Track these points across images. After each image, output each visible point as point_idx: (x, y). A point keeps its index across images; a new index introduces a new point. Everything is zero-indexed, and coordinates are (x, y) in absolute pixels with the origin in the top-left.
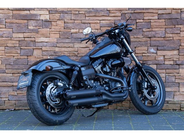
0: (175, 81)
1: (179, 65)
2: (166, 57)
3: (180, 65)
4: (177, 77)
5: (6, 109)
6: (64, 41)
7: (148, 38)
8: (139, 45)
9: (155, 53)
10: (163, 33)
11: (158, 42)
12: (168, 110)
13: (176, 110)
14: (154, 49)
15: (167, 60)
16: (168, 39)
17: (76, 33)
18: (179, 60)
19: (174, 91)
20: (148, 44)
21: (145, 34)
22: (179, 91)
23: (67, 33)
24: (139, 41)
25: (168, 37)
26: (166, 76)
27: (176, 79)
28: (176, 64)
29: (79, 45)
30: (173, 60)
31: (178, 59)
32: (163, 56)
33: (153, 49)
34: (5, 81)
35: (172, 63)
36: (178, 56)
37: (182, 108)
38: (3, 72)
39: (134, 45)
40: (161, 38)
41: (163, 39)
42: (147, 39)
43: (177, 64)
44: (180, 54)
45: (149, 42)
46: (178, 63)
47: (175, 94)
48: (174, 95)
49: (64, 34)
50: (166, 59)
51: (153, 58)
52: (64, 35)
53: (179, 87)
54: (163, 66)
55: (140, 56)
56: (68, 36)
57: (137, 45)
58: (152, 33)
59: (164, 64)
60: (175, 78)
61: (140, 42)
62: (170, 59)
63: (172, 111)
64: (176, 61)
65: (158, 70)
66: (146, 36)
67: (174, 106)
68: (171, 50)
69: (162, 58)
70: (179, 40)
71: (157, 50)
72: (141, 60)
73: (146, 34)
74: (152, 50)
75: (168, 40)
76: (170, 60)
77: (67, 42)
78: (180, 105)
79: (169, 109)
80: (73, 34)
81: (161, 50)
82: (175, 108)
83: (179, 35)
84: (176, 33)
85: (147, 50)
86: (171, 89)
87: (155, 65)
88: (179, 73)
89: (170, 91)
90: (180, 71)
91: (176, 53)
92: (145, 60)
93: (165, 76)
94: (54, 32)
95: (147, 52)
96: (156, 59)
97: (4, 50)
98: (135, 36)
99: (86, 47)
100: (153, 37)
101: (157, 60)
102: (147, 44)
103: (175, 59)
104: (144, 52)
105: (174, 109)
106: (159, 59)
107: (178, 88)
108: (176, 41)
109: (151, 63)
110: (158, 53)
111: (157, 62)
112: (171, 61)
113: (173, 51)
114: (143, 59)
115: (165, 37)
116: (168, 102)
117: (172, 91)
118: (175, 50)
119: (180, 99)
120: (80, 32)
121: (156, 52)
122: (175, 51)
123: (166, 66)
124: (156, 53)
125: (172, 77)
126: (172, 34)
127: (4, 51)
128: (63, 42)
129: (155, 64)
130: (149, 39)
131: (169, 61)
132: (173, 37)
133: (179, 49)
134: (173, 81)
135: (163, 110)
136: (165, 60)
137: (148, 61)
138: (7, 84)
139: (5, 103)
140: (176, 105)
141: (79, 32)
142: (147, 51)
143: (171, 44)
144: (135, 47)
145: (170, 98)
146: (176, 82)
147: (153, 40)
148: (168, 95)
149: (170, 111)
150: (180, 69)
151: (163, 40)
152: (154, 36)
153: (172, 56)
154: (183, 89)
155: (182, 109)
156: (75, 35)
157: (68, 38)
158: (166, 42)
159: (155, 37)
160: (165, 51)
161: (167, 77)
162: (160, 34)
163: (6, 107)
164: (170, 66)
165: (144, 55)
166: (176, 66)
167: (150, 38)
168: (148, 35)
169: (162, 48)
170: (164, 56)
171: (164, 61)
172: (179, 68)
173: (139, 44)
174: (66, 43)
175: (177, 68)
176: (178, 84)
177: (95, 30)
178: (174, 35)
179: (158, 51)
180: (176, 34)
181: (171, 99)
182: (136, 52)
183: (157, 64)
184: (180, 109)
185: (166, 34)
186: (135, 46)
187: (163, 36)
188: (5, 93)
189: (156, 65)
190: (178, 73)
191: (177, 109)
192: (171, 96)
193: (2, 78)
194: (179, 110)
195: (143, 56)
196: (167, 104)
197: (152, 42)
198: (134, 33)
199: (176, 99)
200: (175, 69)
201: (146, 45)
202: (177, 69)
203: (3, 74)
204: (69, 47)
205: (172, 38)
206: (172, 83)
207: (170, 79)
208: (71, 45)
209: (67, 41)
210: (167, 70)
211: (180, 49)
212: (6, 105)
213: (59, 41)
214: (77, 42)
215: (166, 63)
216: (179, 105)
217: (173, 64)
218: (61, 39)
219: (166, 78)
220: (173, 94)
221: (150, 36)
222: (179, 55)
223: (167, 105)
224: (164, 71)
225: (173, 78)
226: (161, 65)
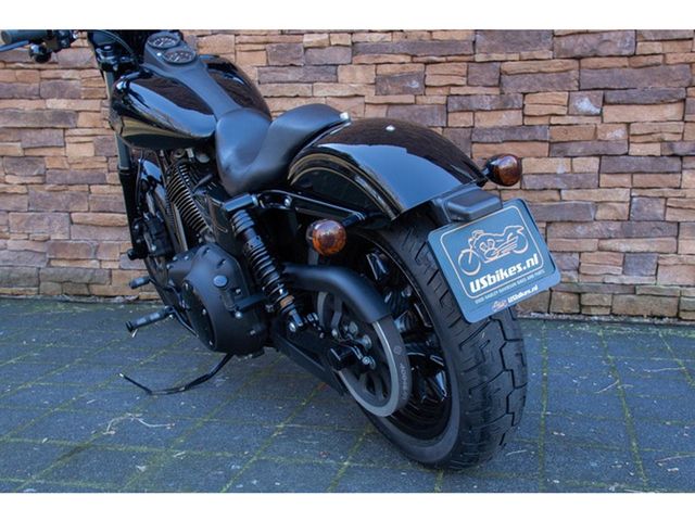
0: (665, 215)
1: (681, 157)
2: (635, 130)
3: (685, 159)
4: (672, 202)
5: (115, 297)
6: (282, 76)
7: (570, 61)
8: (538, 87)
9: (597, 115)
10: (628, 40)
11: (608, 75)
12: (633, 316)
13: (661, 317)
14: (591, 100)
15: (638, 139)
16: (644, 60)
17: (320, 47)
18: (682, 140)
19: (659, 250)
20: (571, 81)
21: (560, 46)
22: (676, 253)
23: (289, 48)
24: (540, 72)
25: (645, 55)
26: (632, 197)
27: (668, 209)
28: (671, 153)
29: (332, 89)
30: (662, 141)
31: (680, 137)
32: (624, 126)
33: (587, 99)
34: (105, 209)
35: (655, 149)
36: (682, 123)
37: (684, 311)
38: (99, 181)
39: (520, 87)
40: (621, 59)
41: (627, 64)
42: (567, 64)
43: (674, 156)
44: (686, 119)
45: (574, 73)
46: (680, 149)
47: (660, 262)
48: (658, 265)
49: (280, 52)
50: (634, 135)
51: (590, 135)
52: (282, 56)
53: (677, 237)
54: (622, 163)
55: (541, 125)
56: (293, 59)
57: (530, 87)
58: (588, 41)
59: (627, 154)
60: (666, 206)
61: (539, 76)
62: (648, 137)
63: (648, 321)
64: (671, 144)
65: (605, 176)
66: (565, 54)
67: (657, 302)
68: (654, 104)
69: (620, 133)
70: (688, 66)
71: (605, 102)
72: (545, 141)
73: (563, 44)
74: (585, 104)
75: (647, 66)
76: (650, 138)
77: (290, 78)
78: (679, 302)
79: (638, 313)
80: (310, 52)
81: (619, 104)
82: (658, 312)
83: (690, 47)
84: (677, 40)
85: (565, 103)
86: (647, 242)
87: (592, 158)
88: (680, 188)
89: (645, 250)
90: (685, 180)
91: (674, 113)
92: (556, 140)
93: (628, 199)
94: (248, 47)
95: (564, 112)
96: (599, 137)
97: (97, 109)
98: (525, 54)
99: (352, 93)
100: (588, 57)
101: (600, 140)
102: (567, 81)
103: (667, 137)
104: (554, 112)
105: (654, 313)
106: (609, 136)
107: (674, 240)
108: (674, 68)
109: (579, 151)
110: (605, 113)
111: (601, 148)
112: (651, 145)
113: (661, 107)
114: (551, 138)
115: (635, 55)
116: (635, 289)
117: (652, 250)
118: (670, 103)
119: (679, 281)
120: (333, 43)
121: (598, 111)
122: (669, 106)
123: (633, 162)
124: (600, 115)
125: (655, 201)
126: (661, 41)
127: (98, 115)
128: (277, 79)
129: (595, 156)
130: (574, 64)
131: (647, 145)
132: (664, 55)
133: (684, 100)
134: (655, 215)
135: (616, 315)
136: (630, 138)
137: (567, 145)
138: (111, 219)
139: (111, 276)
140: (664, 300)
141: (330, 45)
142: (568, 106)
143: (655, 81)
144: (524, 94)
145: (642, 275)
146: (668, 218)
147: (590, 66)
148: (637, 264)
149: (641, 320)
150: (685, 173)
151: (625, 67)
152: (594, 50)
153: (657, 126)
154: (692, 246)
155: (682, 315)
156: (315, 54)
157: (292, 65)
158: (638, 73)
159: (595, 56)
160: (633, 107)
161: (635, 200)
162: (615, 43)
163: (115, 289)
164: (649, 160)
165: (554, 120)
166: (670, 160)
167: (579, 58)
168: (572, 50)
169: (623, 96)
170: (628, 124)
171: (629, 143)
172: (683, 169)
173: (539, 80)
174: (289, 82)
175: (675, 170)
176: (675, 226)
177: (383, 35)
178: (668, 47)
179: (605, 107)
180: (675, 44)
181: (645, 280)
182: (526, 113)
183: (600, 156)
184: (678, 314)
185: (639, 44)
186: (524, 90)
187: (626, 52)
188: (109, 247)
189: (597, 159)
190: (676, 188)
191: (666, 313)
192: (647, 270)
193: (98, 200)
194: (674, 317)
195: (551, 125)
196: (632, 296)
197: (587, 75)
198: (521, 44)
199: (665, 280)
200: (668, 173)
201: (562, 85)
202: (673, 173)
203: (101, 187)
204: (297, 96)
205: (659, 59)
206: (653, 225)
207: (646, 209)
208: (303, 89)
209: (291, 75)
210: (635, 176)
211: (688, 99)
212: (114, 285)
213: (267, 77)
214: (322, 78)
215: (636, 149)
216: (673, 302)
217: (658, 154)
218: (273, 68)
219: (633, 206)
220: (654, 261)
221: (577, 52)
222: (683, 120)
223: (631, 301)
224: (626, 179)
225: (657, 206)
226: (615, 158)
